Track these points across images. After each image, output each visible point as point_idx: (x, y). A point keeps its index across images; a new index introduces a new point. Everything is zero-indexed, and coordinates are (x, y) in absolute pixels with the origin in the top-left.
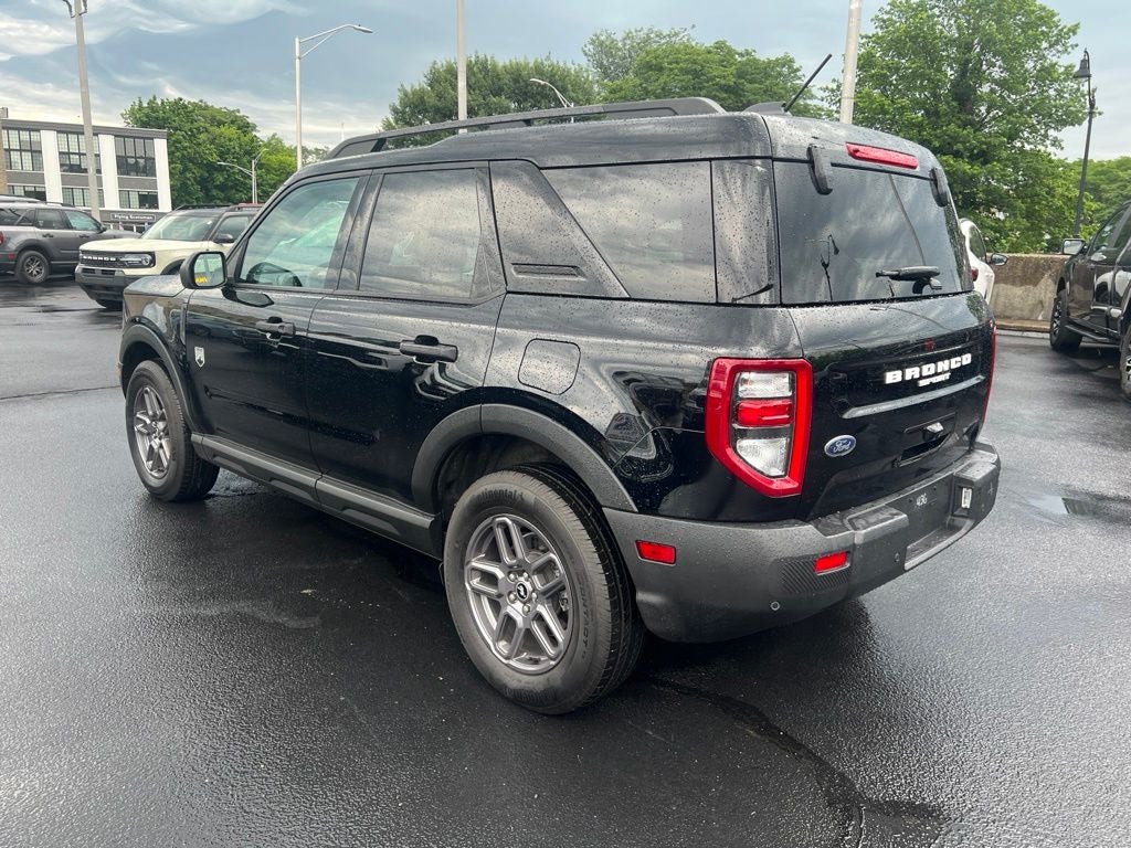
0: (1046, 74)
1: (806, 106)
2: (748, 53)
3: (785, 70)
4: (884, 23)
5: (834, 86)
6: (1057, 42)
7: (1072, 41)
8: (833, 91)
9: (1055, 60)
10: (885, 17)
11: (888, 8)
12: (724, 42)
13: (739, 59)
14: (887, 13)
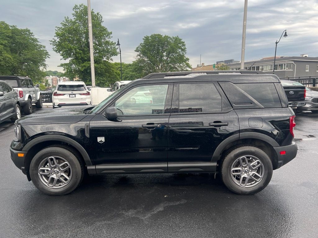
0: (107, 43)
1: (37, 44)
2: (14, 26)
3: (27, 33)
4: (65, 25)
5: (54, 40)
6: (108, 36)
7: (111, 36)
8: (53, 42)
9: (108, 40)
10: (65, 23)
11: (65, 21)
12: (4, 22)
13: (11, 28)
14: (65, 22)
